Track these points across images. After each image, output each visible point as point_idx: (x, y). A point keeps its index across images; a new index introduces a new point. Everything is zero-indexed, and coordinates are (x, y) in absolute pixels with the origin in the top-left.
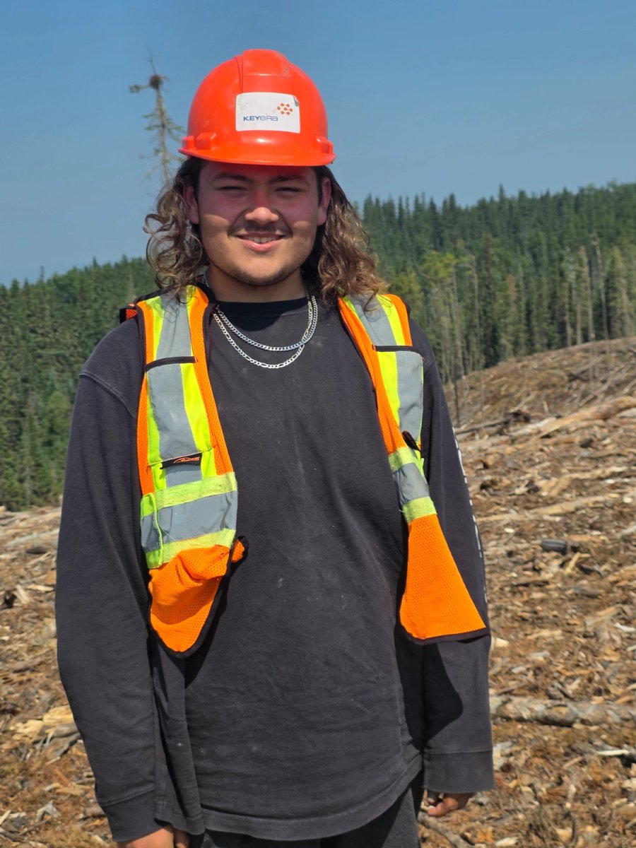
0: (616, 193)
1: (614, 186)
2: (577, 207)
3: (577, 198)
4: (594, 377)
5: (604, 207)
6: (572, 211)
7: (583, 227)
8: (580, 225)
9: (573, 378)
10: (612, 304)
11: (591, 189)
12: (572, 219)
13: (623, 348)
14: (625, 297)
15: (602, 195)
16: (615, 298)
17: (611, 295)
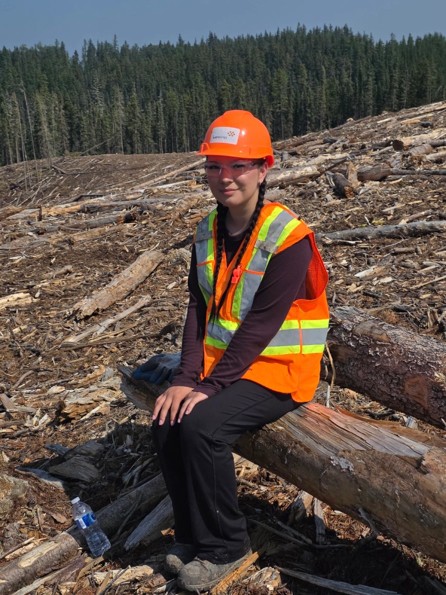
0: (41, 52)
1: (40, 48)
2: (14, 61)
3: (13, 54)
4: (29, 186)
5: (33, 63)
6: (11, 64)
7: (19, 77)
8: (16, 75)
9: (14, 187)
10: (39, 134)
11: (23, 48)
12: (10, 70)
13: (47, 165)
14: (46, 130)
15: (32, 54)
16: (41, 130)
17: (38, 128)
